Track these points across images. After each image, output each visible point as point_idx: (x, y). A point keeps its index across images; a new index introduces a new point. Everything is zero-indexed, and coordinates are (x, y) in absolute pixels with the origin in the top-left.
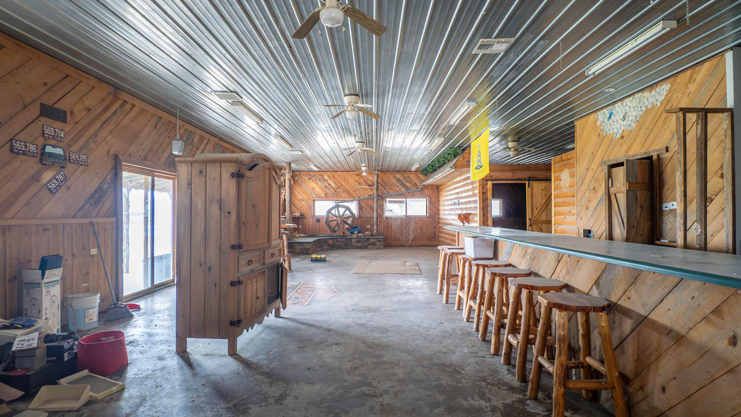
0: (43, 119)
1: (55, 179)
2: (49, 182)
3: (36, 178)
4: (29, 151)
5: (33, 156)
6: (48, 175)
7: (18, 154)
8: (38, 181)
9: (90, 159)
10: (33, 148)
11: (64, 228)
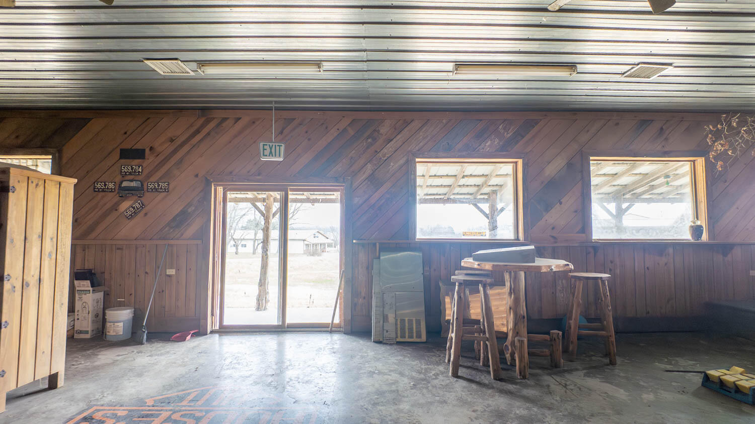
0: (123, 161)
1: (132, 207)
2: (126, 210)
3: (115, 208)
4: (108, 188)
5: (112, 191)
6: (125, 205)
7: (99, 191)
8: (116, 210)
9: (171, 187)
10: (111, 186)
11: (136, 248)
